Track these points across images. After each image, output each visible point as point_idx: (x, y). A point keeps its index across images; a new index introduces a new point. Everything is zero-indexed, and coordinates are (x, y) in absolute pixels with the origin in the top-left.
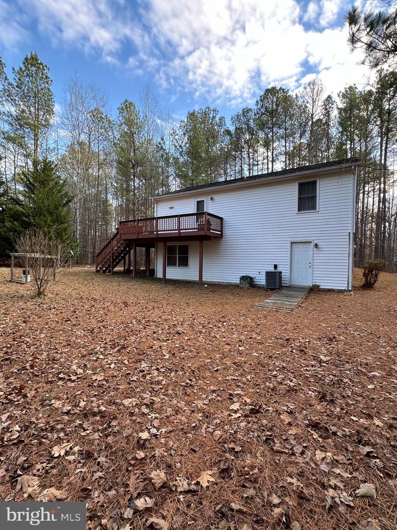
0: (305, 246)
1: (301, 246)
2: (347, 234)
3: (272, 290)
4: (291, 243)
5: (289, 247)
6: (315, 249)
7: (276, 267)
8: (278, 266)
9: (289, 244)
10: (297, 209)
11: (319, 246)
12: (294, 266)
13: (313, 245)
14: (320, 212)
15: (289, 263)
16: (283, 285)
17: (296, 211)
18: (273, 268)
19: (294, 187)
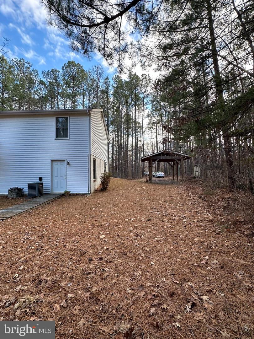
0: (62, 163)
1: (59, 163)
2: (87, 155)
3: (33, 197)
4: (52, 161)
5: (50, 164)
6: (68, 166)
7: (41, 179)
8: (43, 179)
9: (50, 162)
10: (55, 136)
11: (71, 164)
12: (54, 178)
13: (66, 162)
14: (70, 140)
15: (50, 176)
16: (44, 193)
17: (55, 138)
18: (39, 181)
19: (52, 120)
